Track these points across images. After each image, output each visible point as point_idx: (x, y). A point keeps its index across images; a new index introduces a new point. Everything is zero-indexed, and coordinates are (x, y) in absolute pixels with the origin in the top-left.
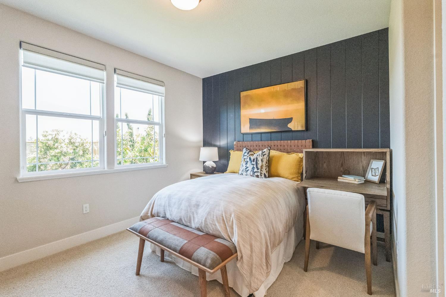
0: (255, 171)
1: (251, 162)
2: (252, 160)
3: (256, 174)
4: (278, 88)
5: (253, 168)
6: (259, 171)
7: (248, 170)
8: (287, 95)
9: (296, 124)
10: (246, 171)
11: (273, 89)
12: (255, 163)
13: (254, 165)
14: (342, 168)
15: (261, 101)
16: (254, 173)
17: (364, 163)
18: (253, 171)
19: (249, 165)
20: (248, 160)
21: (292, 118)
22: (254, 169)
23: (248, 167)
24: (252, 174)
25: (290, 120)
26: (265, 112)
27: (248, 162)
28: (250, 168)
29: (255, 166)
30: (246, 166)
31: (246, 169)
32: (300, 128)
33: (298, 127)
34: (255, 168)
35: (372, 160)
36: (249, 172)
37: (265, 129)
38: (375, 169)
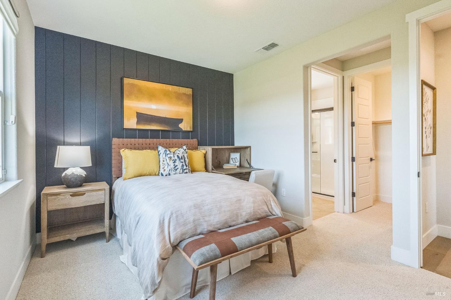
0: (184, 168)
1: (180, 160)
2: (180, 157)
3: (185, 171)
4: (170, 88)
5: (183, 165)
6: (187, 168)
7: (178, 168)
8: (179, 97)
9: (186, 125)
10: (175, 170)
11: (166, 88)
12: (183, 160)
13: (183, 162)
14: (216, 160)
15: (152, 96)
16: (183, 170)
17: (227, 155)
18: (183, 169)
19: (177, 163)
20: (176, 158)
21: (182, 119)
22: (183, 167)
23: (177, 166)
24: (181, 171)
25: (181, 121)
26: (156, 109)
27: (176, 160)
28: (179, 166)
29: (184, 164)
30: (174, 165)
31: (174, 167)
32: (189, 129)
33: (187, 128)
34: (184, 165)
35: (231, 153)
36: (178, 171)
37: (157, 126)
38: (234, 159)
